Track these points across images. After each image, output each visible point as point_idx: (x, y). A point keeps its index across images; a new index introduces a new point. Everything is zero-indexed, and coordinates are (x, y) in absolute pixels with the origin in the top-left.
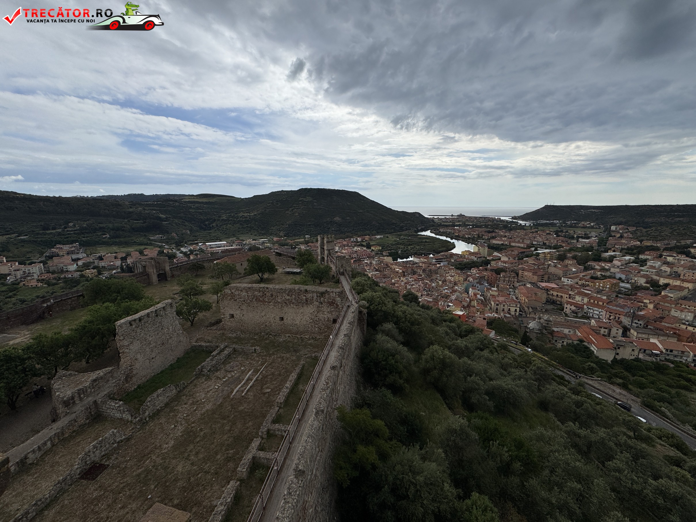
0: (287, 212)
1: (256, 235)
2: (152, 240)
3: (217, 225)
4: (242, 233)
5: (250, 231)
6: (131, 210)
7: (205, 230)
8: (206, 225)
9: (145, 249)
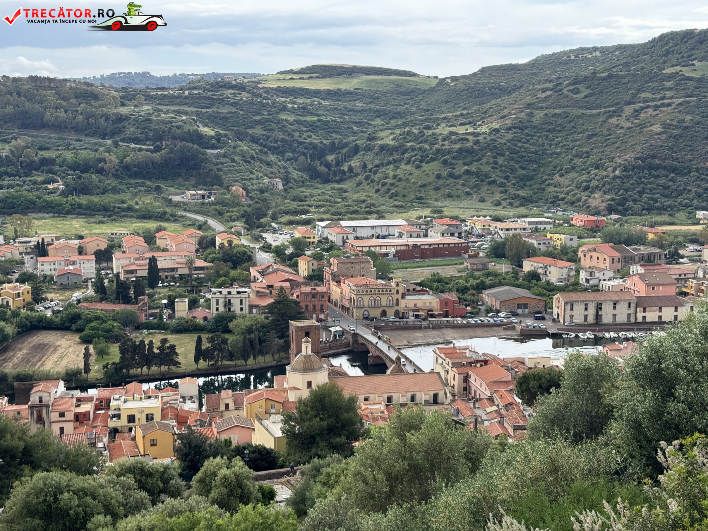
0: (613, 121)
1: (498, 204)
2: (177, 205)
3: (365, 166)
4: (450, 196)
5: (477, 187)
6: (123, 111)
7: (326, 181)
8: (328, 166)
9: (160, 229)
